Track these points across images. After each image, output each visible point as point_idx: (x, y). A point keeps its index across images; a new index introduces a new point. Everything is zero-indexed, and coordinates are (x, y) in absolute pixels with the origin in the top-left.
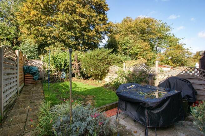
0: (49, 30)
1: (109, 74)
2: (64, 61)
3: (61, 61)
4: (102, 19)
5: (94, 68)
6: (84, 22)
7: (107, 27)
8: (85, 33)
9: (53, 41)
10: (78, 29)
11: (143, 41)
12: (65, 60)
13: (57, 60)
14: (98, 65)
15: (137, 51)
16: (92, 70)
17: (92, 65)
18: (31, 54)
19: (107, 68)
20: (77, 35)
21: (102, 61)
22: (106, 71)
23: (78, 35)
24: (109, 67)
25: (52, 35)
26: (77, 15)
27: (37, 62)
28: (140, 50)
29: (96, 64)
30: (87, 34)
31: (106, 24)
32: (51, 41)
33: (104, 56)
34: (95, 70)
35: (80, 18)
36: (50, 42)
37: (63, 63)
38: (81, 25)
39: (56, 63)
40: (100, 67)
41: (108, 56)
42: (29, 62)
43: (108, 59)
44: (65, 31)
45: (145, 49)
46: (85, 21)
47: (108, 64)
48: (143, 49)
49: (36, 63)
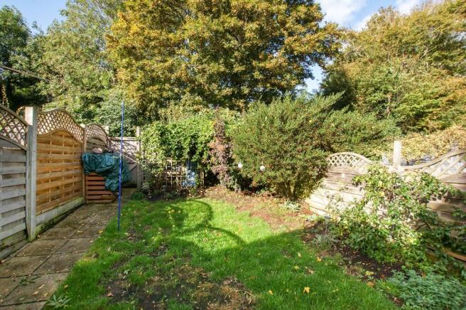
0: (167, 64)
1: (325, 181)
2: (189, 140)
3: (182, 138)
4: (303, 16)
5: (270, 160)
6: (251, 31)
7: (322, 38)
8: (254, 63)
9: (176, 90)
10: (236, 54)
11: (444, 72)
12: (193, 137)
13: (172, 138)
14: (286, 152)
15: (425, 103)
16: (262, 168)
17: (263, 151)
18: (120, 124)
19: (318, 162)
20: (236, 70)
21: (299, 137)
22: (315, 173)
23: (238, 68)
24: (328, 159)
25: (173, 77)
26: (232, 16)
27: (131, 143)
28: (436, 101)
29: (276, 148)
30: (262, 65)
31: (316, 32)
32: (172, 90)
33: (307, 119)
34: (275, 167)
35: (241, 23)
36: (170, 93)
37: (185, 145)
38: (243, 40)
39: (169, 144)
40: (293, 157)
41: (322, 120)
42: (114, 143)
43: (323, 131)
44: (202, 64)
45: (454, 97)
46: (254, 29)
47: (322, 147)
48: (444, 99)
49: (129, 145)
